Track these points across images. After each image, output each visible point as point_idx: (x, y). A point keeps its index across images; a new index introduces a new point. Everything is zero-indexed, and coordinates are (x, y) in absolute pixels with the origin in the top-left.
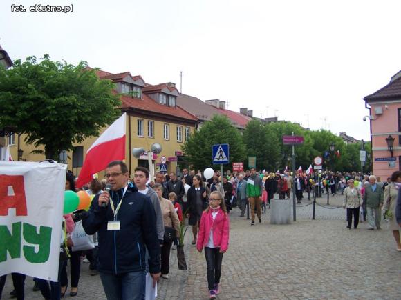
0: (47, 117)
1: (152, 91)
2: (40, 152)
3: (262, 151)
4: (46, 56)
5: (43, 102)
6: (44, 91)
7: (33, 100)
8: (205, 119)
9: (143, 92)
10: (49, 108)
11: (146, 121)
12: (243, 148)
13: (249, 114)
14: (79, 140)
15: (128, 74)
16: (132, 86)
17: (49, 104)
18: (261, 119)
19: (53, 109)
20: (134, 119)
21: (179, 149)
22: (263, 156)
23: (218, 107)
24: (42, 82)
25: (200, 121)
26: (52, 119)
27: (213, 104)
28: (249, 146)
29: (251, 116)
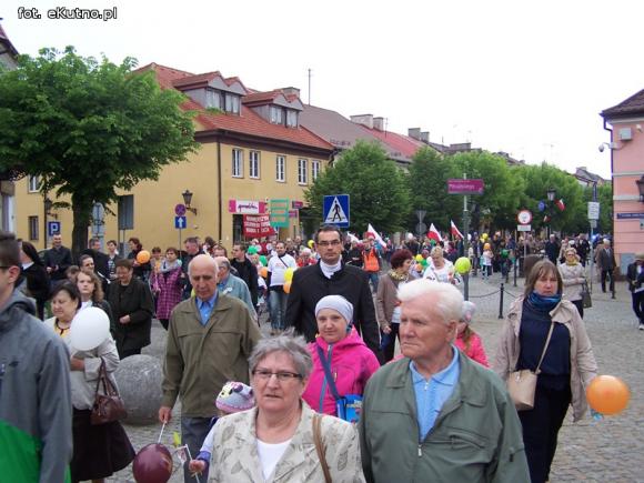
0: (70, 151)
1: (257, 102)
3: (439, 200)
4: (69, 49)
5: (64, 125)
6: (65, 107)
7: (47, 121)
8: (345, 147)
9: (243, 104)
10: (76, 133)
11: (247, 151)
12: (406, 195)
13: (422, 137)
14: (127, 185)
15: (217, 74)
16: (223, 93)
17: (74, 128)
18: (443, 146)
19: (80, 136)
20: (227, 149)
21: (301, 198)
22: (442, 207)
23: (371, 126)
24: (62, 91)
25: (337, 151)
26: (78, 153)
27: (362, 121)
28: (416, 191)
29: (426, 142)
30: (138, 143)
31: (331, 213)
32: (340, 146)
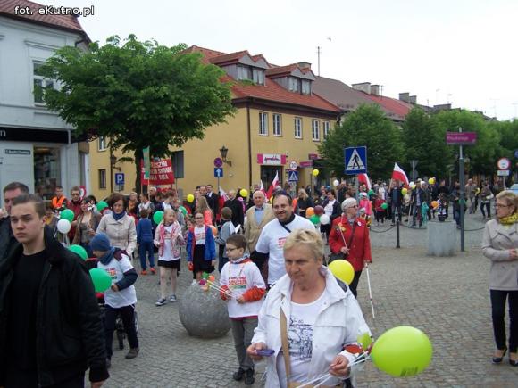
0: (133, 116)
1: (278, 75)
2: (130, 159)
3: (427, 151)
4: (132, 37)
5: (128, 96)
6: (129, 81)
7: (115, 94)
8: (350, 109)
9: (267, 76)
10: (135, 103)
11: (271, 114)
12: (401, 147)
13: (412, 100)
14: (179, 143)
15: (245, 53)
16: (251, 68)
17: (135, 98)
18: (428, 107)
19: (140, 104)
20: (255, 113)
21: (315, 151)
22: (430, 157)
23: (369, 93)
24: (126, 70)
25: (343, 112)
26: (140, 118)
27: (362, 88)
28: (409, 145)
29: (414, 104)
30: (187, 110)
31: (351, 162)
32: (345, 109)
